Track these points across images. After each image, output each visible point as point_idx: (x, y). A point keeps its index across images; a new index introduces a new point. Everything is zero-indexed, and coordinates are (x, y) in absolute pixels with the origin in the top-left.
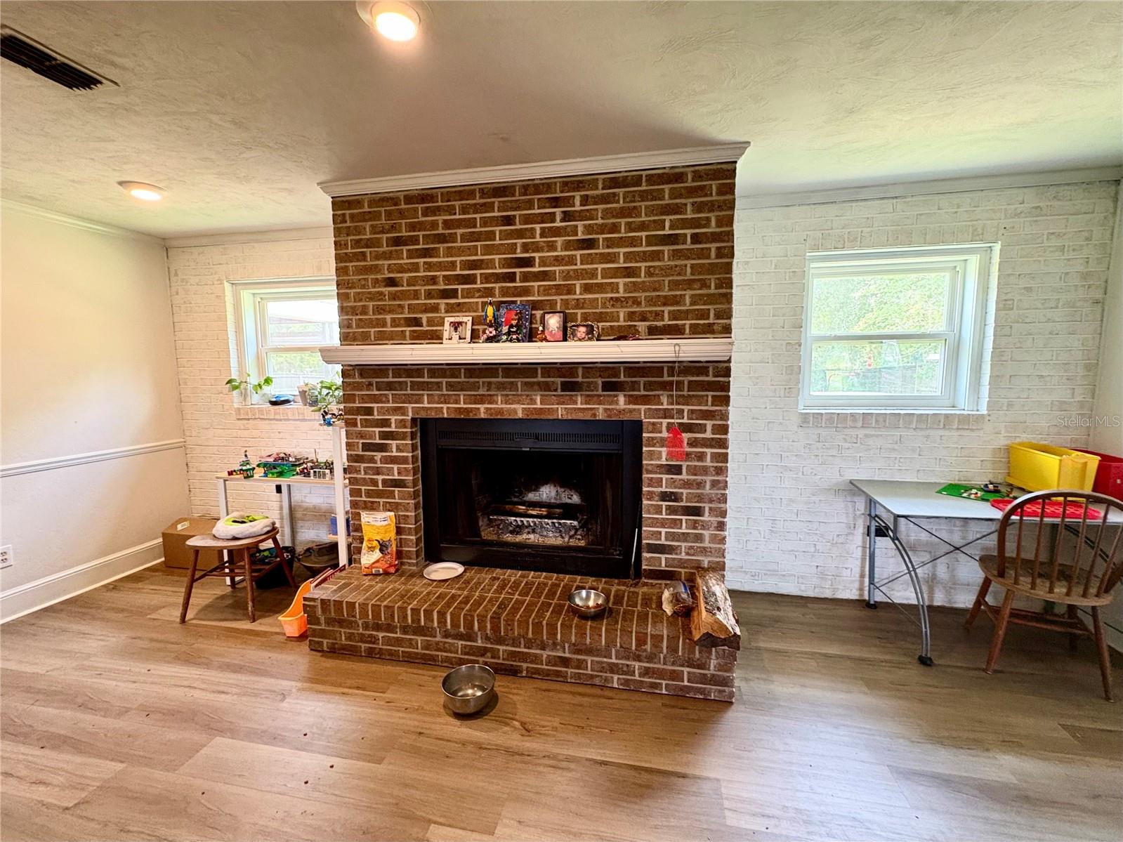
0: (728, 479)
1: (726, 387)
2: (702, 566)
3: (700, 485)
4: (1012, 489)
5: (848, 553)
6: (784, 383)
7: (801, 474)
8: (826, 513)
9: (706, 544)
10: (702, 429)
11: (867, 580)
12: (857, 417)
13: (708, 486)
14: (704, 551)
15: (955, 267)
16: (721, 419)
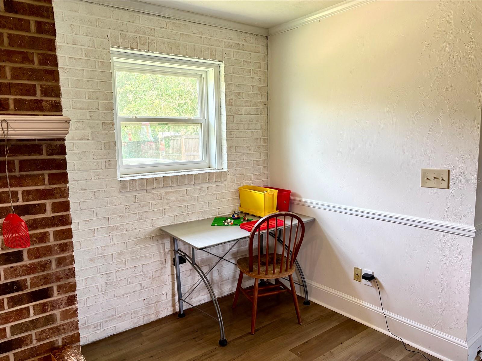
0: (74, 254)
1: (63, 165)
2: (56, 345)
3: (45, 266)
4: (245, 215)
5: (163, 282)
6: (105, 157)
7: (124, 230)
8: (146, 257)
9: (59, 322)
10: (41, 209)
11: (177, 298)
12: (160, 180)
13: (54, 265)
14: (57, 330)
15: (201, 75)
16: (61, 197)
